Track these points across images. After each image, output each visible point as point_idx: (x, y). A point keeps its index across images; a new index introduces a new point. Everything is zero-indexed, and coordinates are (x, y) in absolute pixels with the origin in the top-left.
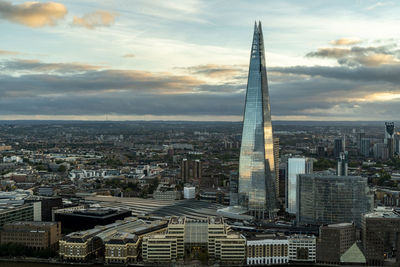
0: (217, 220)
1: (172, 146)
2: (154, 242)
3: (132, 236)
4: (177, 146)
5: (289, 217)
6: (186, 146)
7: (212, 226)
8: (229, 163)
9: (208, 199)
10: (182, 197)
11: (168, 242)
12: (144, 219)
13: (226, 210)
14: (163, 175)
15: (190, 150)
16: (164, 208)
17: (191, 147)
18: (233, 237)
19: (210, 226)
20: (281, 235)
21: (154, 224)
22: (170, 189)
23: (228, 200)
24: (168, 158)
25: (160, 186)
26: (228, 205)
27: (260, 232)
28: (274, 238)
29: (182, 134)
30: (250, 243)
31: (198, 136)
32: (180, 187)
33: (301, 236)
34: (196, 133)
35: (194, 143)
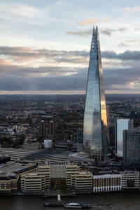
0: (72, 162)
1: (30, 112)
2: (30, 178)
3: (14, 175)
4: (34, 112)
5: (118, 159)
6: (40, 112)
7: (69, 166)
8: (72, 123)
9: (61, 148)
10: (43, 147)
11: (39, 178)
12: (20, 162)
13: (74, 155)
14: (27, 132)
15: (44, 115)
16: (32, 155)
17: (44, 112)
18: (83, 173)
19: (67, 166)
20: (115, 171)
21: (27, 166)
22: (34, 142)
23: (76, 149)
24: (29, 120)
25: (26, 140)
26: (76, 152)
27: (101, 170)
28: (111, 174)
29: (36, 103)
30: (95, 177)
31: (47, 105)
32: (41, 140)
33: (129, 172)
34: (45, 103)
35: (45, 110)
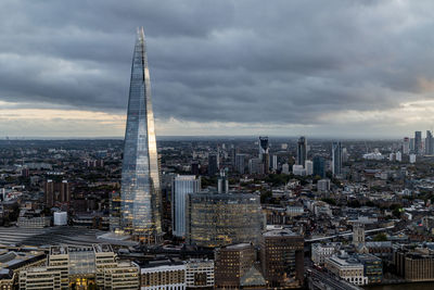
0: (104, 247)
1: (26, 166)
2: (34, 276)
3: (7, 271)
4: (33, 165)
5: (177, 241)
6: (43, 165)
7: (101, 254)
8: (98, 184)
9: (83, 224)
10: (52, 224)
11: (50, 276)
12: (16, 251)
13: (105, 236)
14: (23, 199)
15: (49, 170)
16: (34, 237)
17: (49, 166)
18: (124, 265)
19: (97, 254)
20: (176, 260)
21: (28, 256)
22: (36, 215)
23: (108, 225)
24: (24, 179)
25: (22, 213)
26: (108, 230)
27: (152, 259)
28: (170, 264)
29: (35, 152)
30: (144, 271)
31: (53, 154)
32: (48, 213)
33: (197, 260)
34: (51, 151)
35: (50, 162)
